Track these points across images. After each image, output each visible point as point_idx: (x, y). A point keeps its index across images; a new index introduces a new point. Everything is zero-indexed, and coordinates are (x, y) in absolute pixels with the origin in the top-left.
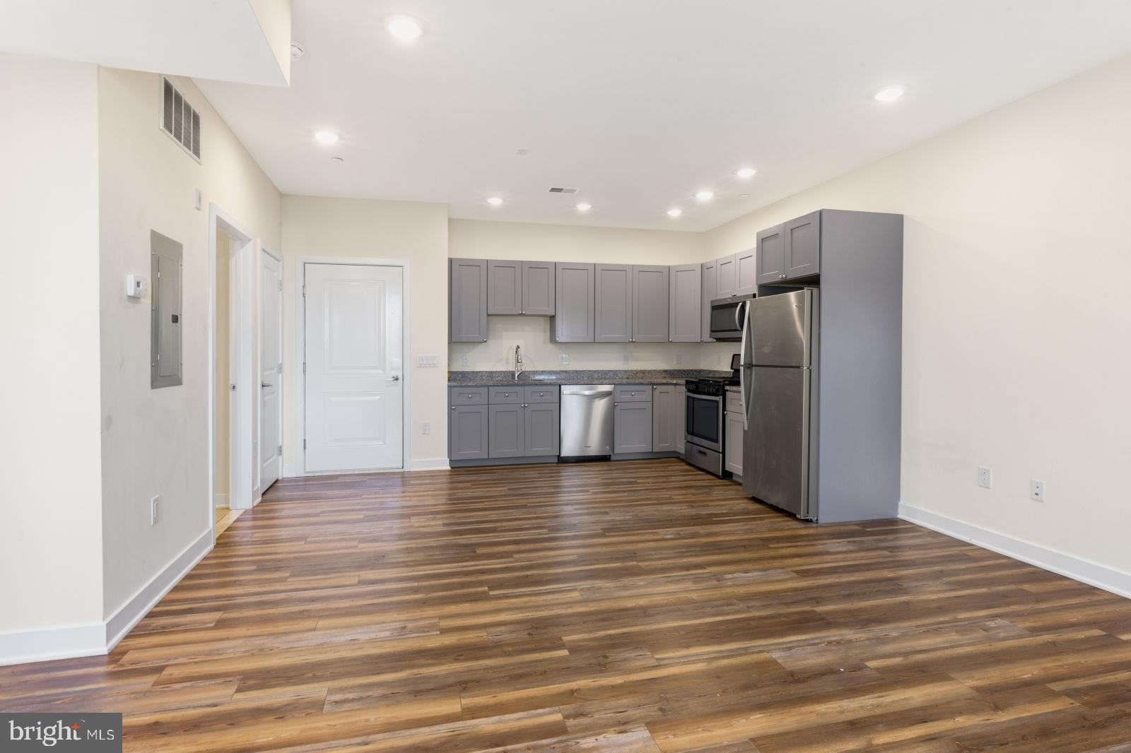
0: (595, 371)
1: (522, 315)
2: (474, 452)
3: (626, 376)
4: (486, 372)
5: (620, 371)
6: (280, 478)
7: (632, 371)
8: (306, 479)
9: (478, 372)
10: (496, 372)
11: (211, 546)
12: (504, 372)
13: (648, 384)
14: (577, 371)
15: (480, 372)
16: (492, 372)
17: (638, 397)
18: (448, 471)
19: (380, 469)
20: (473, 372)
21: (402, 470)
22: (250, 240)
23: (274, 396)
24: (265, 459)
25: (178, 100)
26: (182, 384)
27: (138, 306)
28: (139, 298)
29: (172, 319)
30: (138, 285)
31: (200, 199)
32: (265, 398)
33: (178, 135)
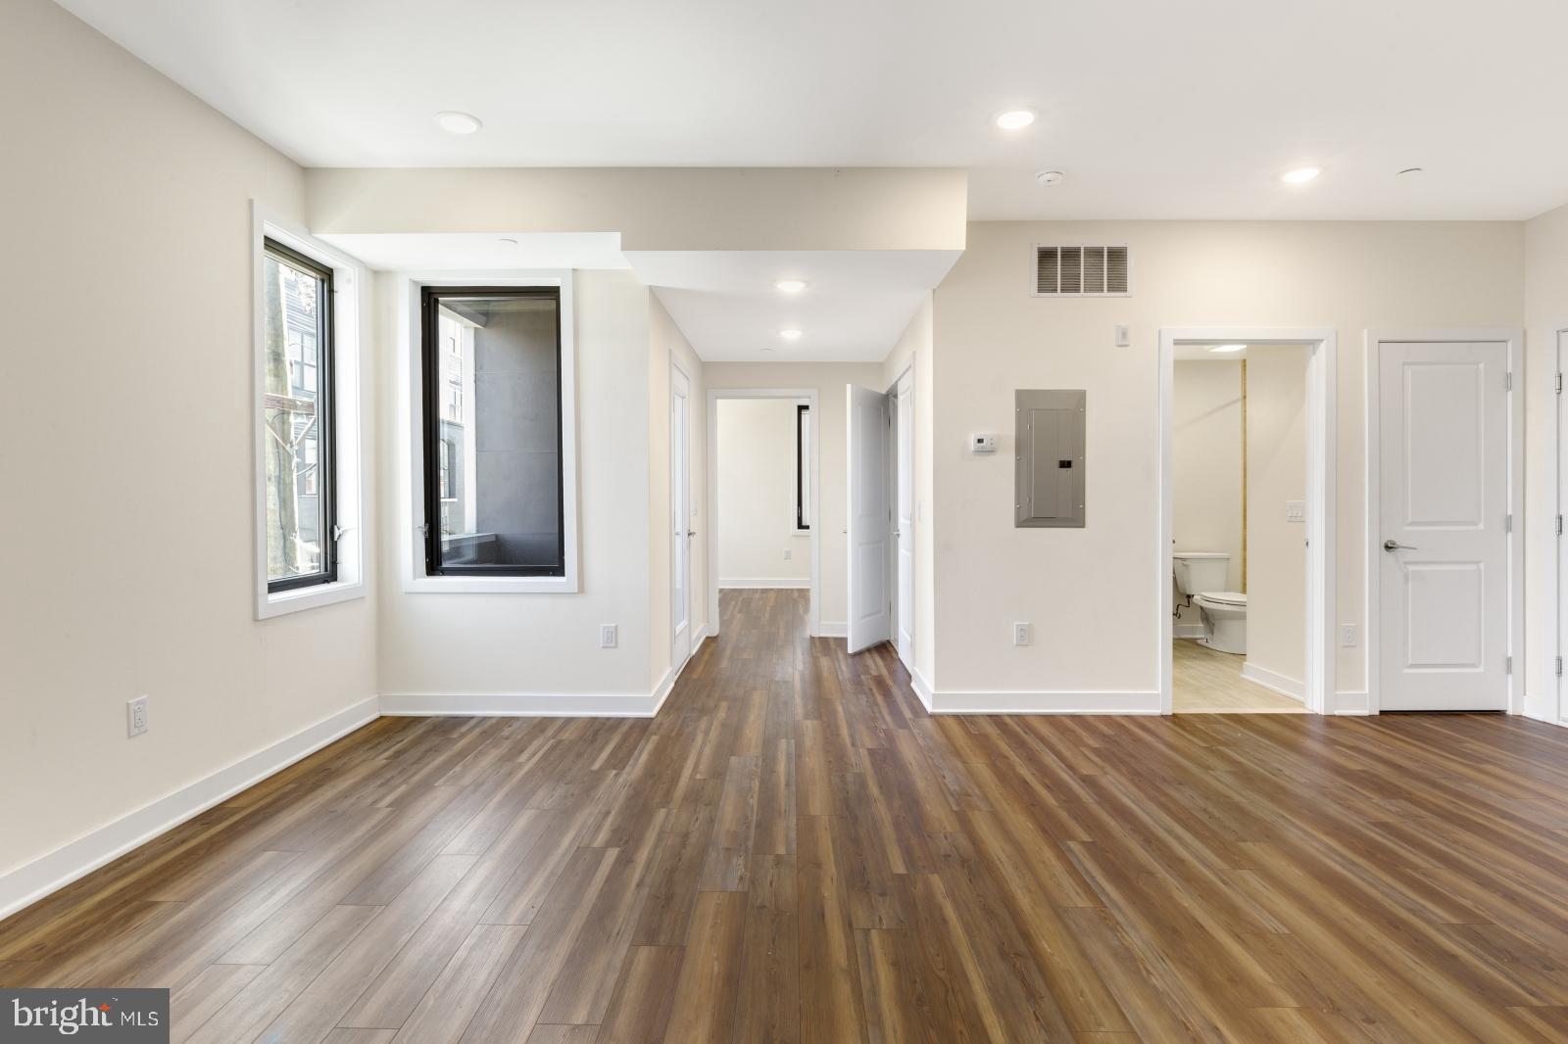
6: (1510, 713)
22: (1322, 341)
23: (1473, 567)
24: (1410, 662)
25: (1071, 254)
26: (1082, 525)
27: (991, 458)
28: (992, 451)
29: (1057, 464)
30: (980, 441)
31: (1124, 335)
32: (1411, 568)
33: (1071, 286)
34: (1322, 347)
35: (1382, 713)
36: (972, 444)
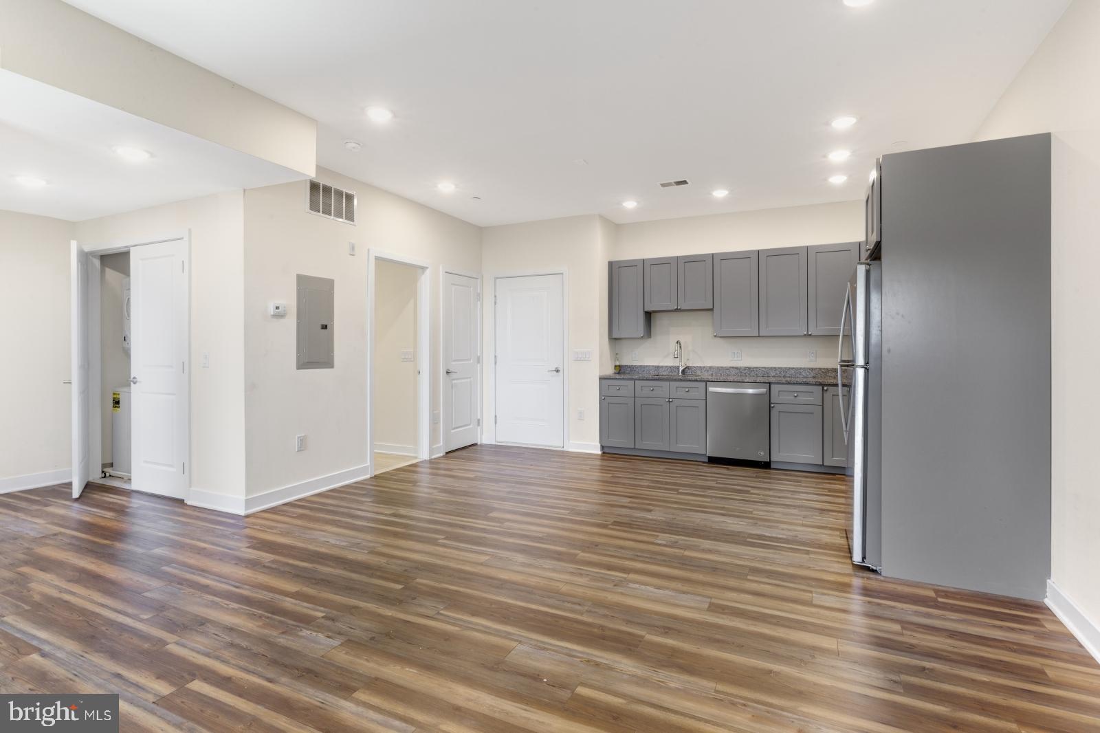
0: (771, 368)
1: (677, 310)
2: (622, 441)
3: (812, 374)
4: (653, 366)
5: (804, 369)
6: (479, 443)
7: (820, 369)
8: (496, 446)
9: (645, 367)
10: (662, 367)
11: (368, 476)
12: (670, 367)
13: (816, 385)
14: (749, 368)
15: (647, 366)
16: (658, 367)
17: (803, 399)
18: (597, 455)
19: (546, 446)
20: (641, 366)
21: (562, 449)
22: (427, 268)
23: (469, 380)
24: (453, 426)
25: (327, 190)
26: (332, 367)
27: (282, 321)
28: (282, 316)
29: (320, 327)
30: (277, 308)
31: (353, 248)
32: (453, 382)
33: (327, 212)
34: (428, 271)
35: (447, 453)
36: (272, 310)
